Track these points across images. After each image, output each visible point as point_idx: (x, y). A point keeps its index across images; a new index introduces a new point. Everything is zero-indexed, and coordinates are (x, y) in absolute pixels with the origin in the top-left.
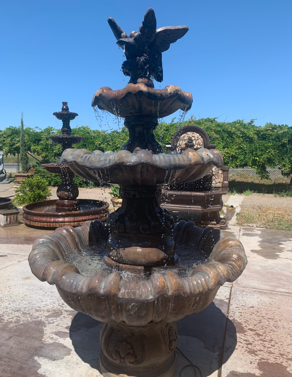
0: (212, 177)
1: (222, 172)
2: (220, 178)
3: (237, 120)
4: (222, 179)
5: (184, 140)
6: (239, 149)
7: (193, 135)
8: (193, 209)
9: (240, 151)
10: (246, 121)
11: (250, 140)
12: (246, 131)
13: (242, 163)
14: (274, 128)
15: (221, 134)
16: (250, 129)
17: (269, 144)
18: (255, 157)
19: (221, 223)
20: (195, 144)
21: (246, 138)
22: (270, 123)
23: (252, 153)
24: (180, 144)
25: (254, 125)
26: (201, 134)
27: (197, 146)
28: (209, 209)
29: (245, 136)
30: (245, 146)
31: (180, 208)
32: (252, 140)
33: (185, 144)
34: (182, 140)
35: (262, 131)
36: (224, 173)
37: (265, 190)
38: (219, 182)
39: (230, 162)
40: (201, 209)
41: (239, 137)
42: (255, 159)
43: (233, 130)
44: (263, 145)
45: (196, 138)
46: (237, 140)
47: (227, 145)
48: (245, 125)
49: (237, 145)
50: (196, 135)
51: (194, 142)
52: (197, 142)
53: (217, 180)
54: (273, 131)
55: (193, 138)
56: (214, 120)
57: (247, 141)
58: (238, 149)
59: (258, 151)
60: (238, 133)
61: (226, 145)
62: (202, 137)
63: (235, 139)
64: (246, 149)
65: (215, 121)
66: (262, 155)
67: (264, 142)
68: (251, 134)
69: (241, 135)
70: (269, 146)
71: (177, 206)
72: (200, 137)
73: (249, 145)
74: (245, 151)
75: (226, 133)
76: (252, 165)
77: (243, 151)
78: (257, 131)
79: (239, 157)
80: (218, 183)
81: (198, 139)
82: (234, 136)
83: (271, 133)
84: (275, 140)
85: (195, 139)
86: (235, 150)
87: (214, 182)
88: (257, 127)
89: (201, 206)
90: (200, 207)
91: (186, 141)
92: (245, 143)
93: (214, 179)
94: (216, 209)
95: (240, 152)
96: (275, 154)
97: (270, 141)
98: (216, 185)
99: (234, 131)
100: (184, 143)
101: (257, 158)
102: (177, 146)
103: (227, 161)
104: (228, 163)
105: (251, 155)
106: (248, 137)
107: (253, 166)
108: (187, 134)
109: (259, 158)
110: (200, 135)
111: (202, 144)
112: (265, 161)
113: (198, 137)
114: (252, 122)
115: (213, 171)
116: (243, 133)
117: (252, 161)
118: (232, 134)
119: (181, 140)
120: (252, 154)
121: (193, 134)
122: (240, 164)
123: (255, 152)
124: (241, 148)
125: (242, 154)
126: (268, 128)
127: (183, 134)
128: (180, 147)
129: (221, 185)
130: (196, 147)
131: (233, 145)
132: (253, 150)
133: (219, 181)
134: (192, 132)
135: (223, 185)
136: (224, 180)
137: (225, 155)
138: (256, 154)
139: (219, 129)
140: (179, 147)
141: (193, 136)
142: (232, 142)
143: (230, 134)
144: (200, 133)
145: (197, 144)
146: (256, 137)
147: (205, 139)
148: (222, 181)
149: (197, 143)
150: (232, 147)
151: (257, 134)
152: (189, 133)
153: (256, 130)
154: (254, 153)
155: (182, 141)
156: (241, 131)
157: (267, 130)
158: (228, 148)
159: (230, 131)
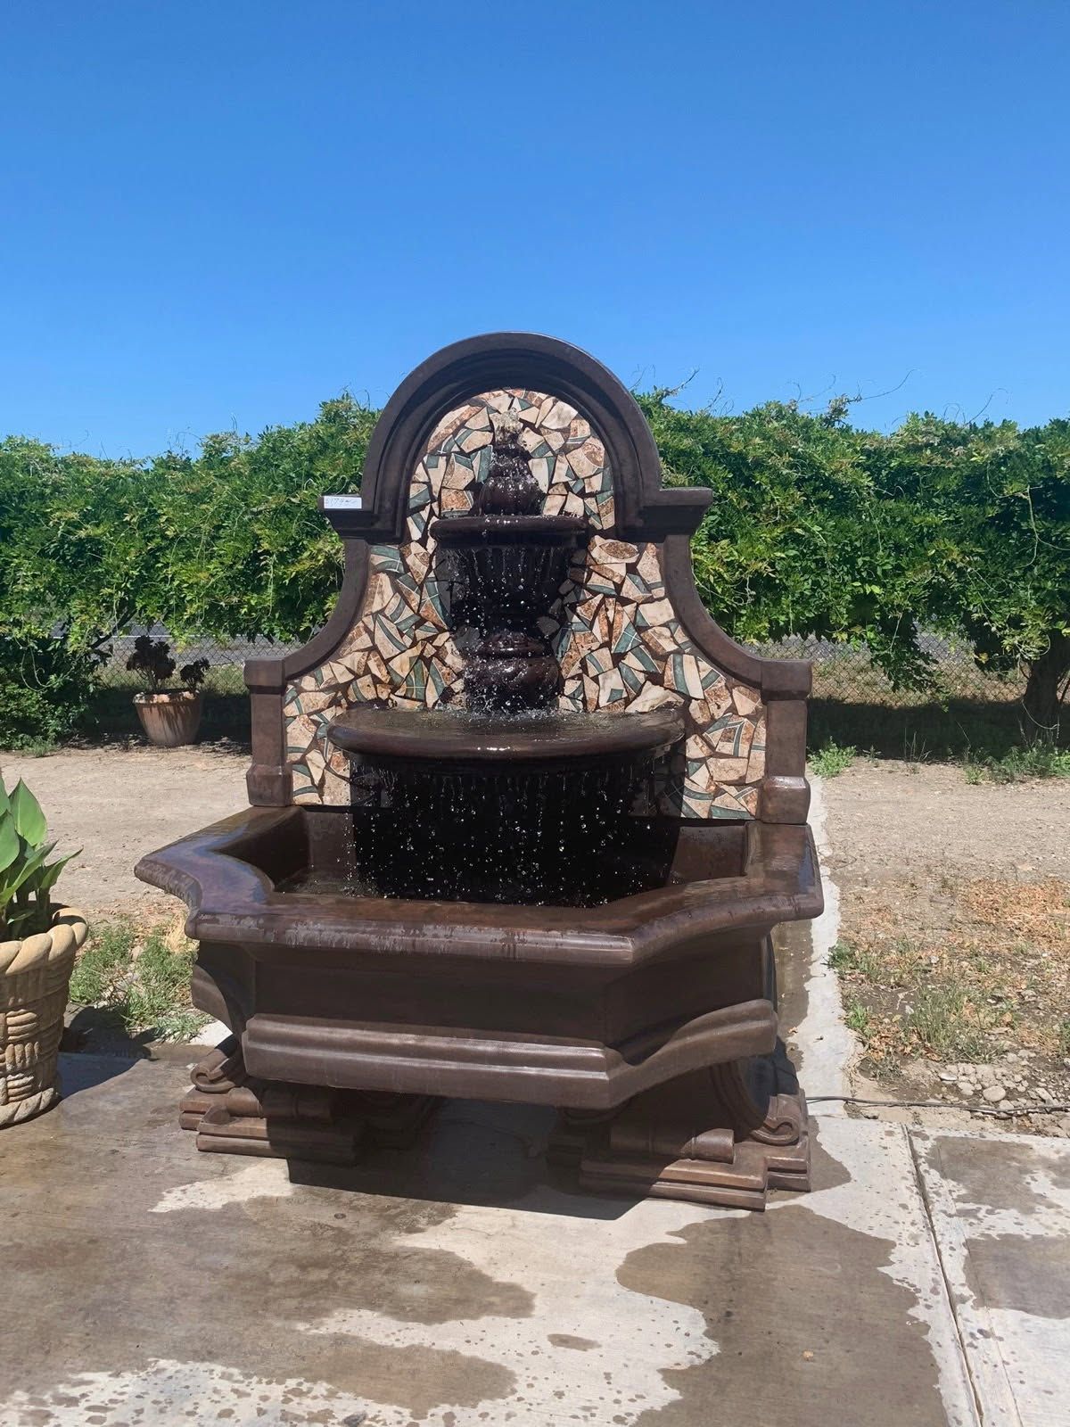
0: (681, 745)
1: (758, 704)
2: (744, 749)
3: (768, 405)
4: (760, 757)
5: (462, 452)
6: (785, 541)
7: (530, 415)
8: (533, 1071)
9: (792, 553)
10: (813, 408)
11: (840, 501)
12: (816, 452)
13: (803, 614)
14: (952, 438)
15: (699, 468)
16: (833, 444)
17: (932, 518)
18: (863, 581)
19: (773, 1131)
20: (544, 487)
21: (816, 490)
22: (927, 413)
23: (850, 561)
24: (436, 489)
25: (849, 428)
26: (593, 403)
27: (560, 500)
28: (671, 1054)
29: (810, 478)
30: (816, 529)
31: (416, 1063)
32: (845, 499)
33: (474, 487)
34: (448, 456)
35: (892, 456)
36: (774, 715)
37: (919, 747)
38: (740, 783)
39: (743, 612)
40: (603, 1076)
41: (785, 484)
42: (865, 591)
43: (756, 447)
44: (903, 521)
45: (556, 442)
46: (777, 497)
47: (728, 522)
48: (808, 425)
49: (776, 524)
50: (556, 414)
51: (539, 472)
52: (562, 468)
53: (728, 770)
54: (946, 454)
55: (530, 440)
56: (659, 404)
57: (821, 502)
58: (783, 543)
59: (881, 553)
60: (781, 463)
61: (720, 523)
62: (598, 430)
63: (764, 492)
64: (821, 541)
65: (661, 406)
66: (899, 571)
67: (904, 507)
68: (843, 467)
69: (795, 475)
70: (929, 527)
71: (395, 1039)
72: (584, 428)
73: (832, 523)
74: (814, 552)
75: (720, 463)
76: (851, 625)
77: (804, 555)
78: (869, 454)
79: (789, 583)
80: (733, 790)
81: (565, 450)
82: (761, 479)
83: (938, 460)
84: (958, 495)
85: (546, 446)
86: (770, 548)
87: (699, 779)
88: (864, 436)
89: (607, 1044)
90: (595, 1053)
91: (476, 463)
92: (813, 515)
93: (702, 761)
94: (734, 1037)
95: (794, 558)
96: (970, 563)
97: (936, 501)
98: (717, 802)
99: (760, 452)
100: (463, 476)
101: (877, 590)
102: (412, 505)
103: (727, 607)
104: (735, 613)
105: (847, 573)
106: (829, 484)
107: (858, 630)
108: (483, 404)
109: (883, 586)
110: (582, 415)
111: (596, 484)
112: (915, 600)
113: (565, 431)
114: (838, 411)
115: (689, 699)
116: (800, 461)
117: (850, 603)
118: (749, 468)
119: (434, 454)
120: (853, 567)
121: (526, 405)
122: (797, 617)
123: (867, 559)
124: (797, 539)
125: (805, 570)
126: (921, 439)
127: (453, 407)
128: (432, 513)
129: (752, 807)
130: (555, 513)
131: (755, 525)
132: (856, 549)
133: (733, 777)
134: (520, 393)
135: (770, 806)
136: (772, 769)
137: (720, 576)
138: (872, 568)
139: (687, 443)
140: (425, 514)
141: (526, 424)
142: (753, 510)
143: (742, 471)
144: (585, 396)
145: (562, 489)
146: (866, 480)
147: (623, 448)
148: (757, 774)
149: (561, 476)
150: (755, 534)
151: (873, 470)
152: (498, 399)
153: (863, 452)
154: (860, 561)
155: (442, 461)
156: (794, 455)
157: (918, 449)
158: (733, 540)
159: (740, 453)
